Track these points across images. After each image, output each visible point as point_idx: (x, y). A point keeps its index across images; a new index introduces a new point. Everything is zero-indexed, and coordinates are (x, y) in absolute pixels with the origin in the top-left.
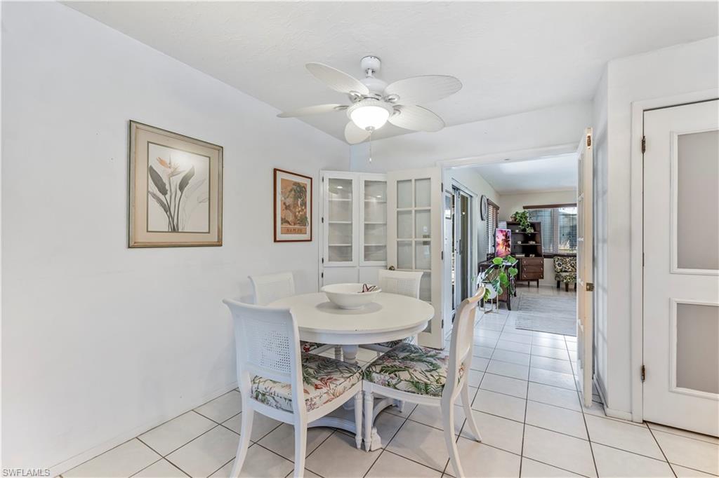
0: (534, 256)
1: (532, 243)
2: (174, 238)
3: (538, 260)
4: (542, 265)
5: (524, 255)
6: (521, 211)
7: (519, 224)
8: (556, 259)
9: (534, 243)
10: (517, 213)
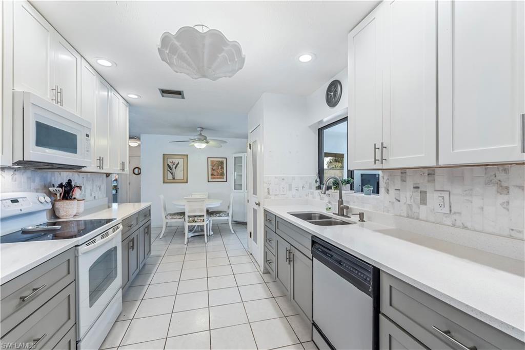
2: (174, 181)
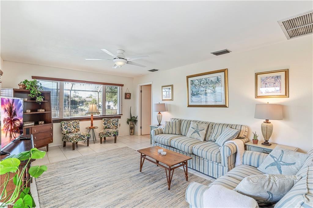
0: (43, 122)
1: (41, 111)
3: (48, 126)
4: (52, 131)
5: (33, 124)
6: (30, 80)
7: (29, 93)
8: (63, 123)
9: (43, 110)
10: (26, 81)
